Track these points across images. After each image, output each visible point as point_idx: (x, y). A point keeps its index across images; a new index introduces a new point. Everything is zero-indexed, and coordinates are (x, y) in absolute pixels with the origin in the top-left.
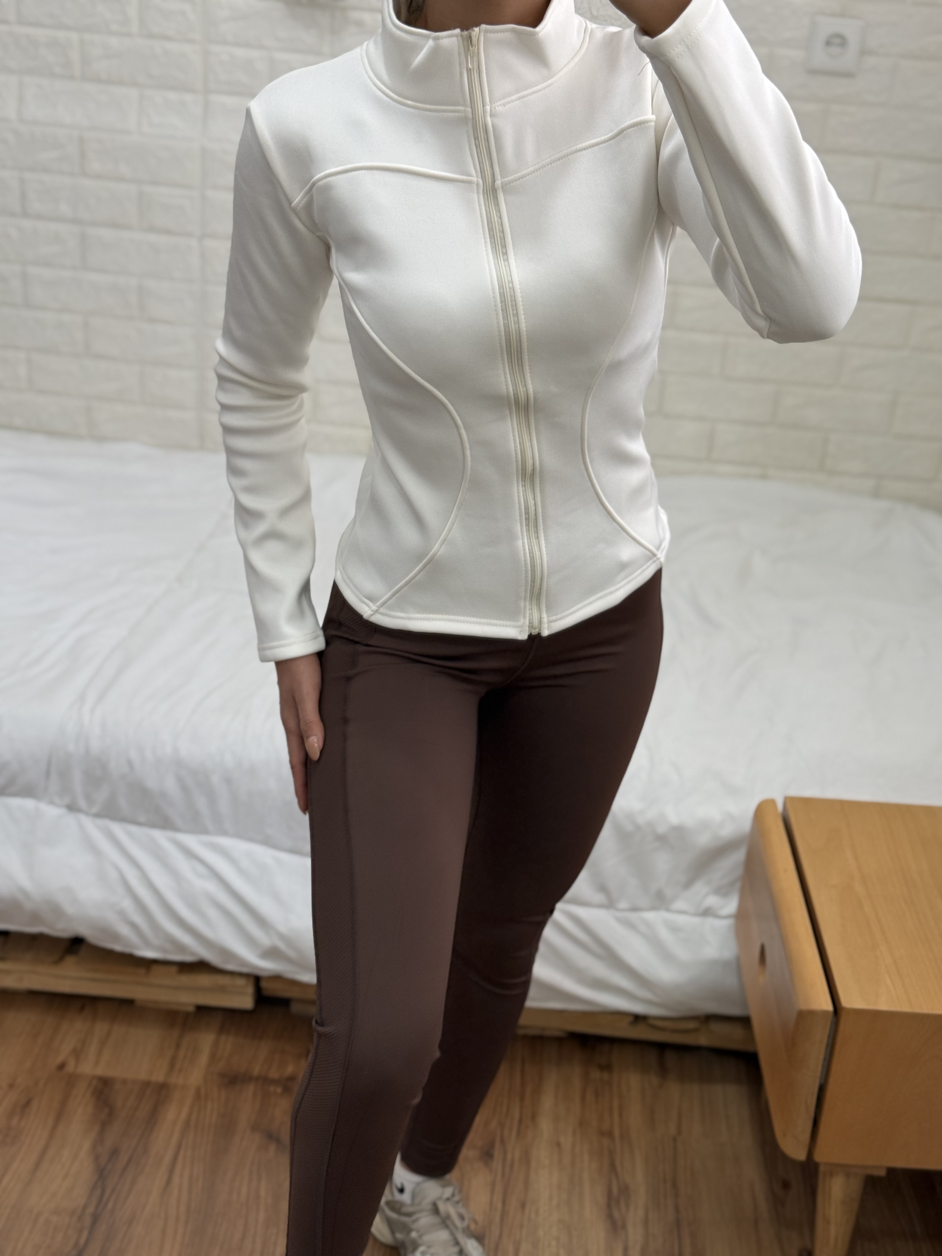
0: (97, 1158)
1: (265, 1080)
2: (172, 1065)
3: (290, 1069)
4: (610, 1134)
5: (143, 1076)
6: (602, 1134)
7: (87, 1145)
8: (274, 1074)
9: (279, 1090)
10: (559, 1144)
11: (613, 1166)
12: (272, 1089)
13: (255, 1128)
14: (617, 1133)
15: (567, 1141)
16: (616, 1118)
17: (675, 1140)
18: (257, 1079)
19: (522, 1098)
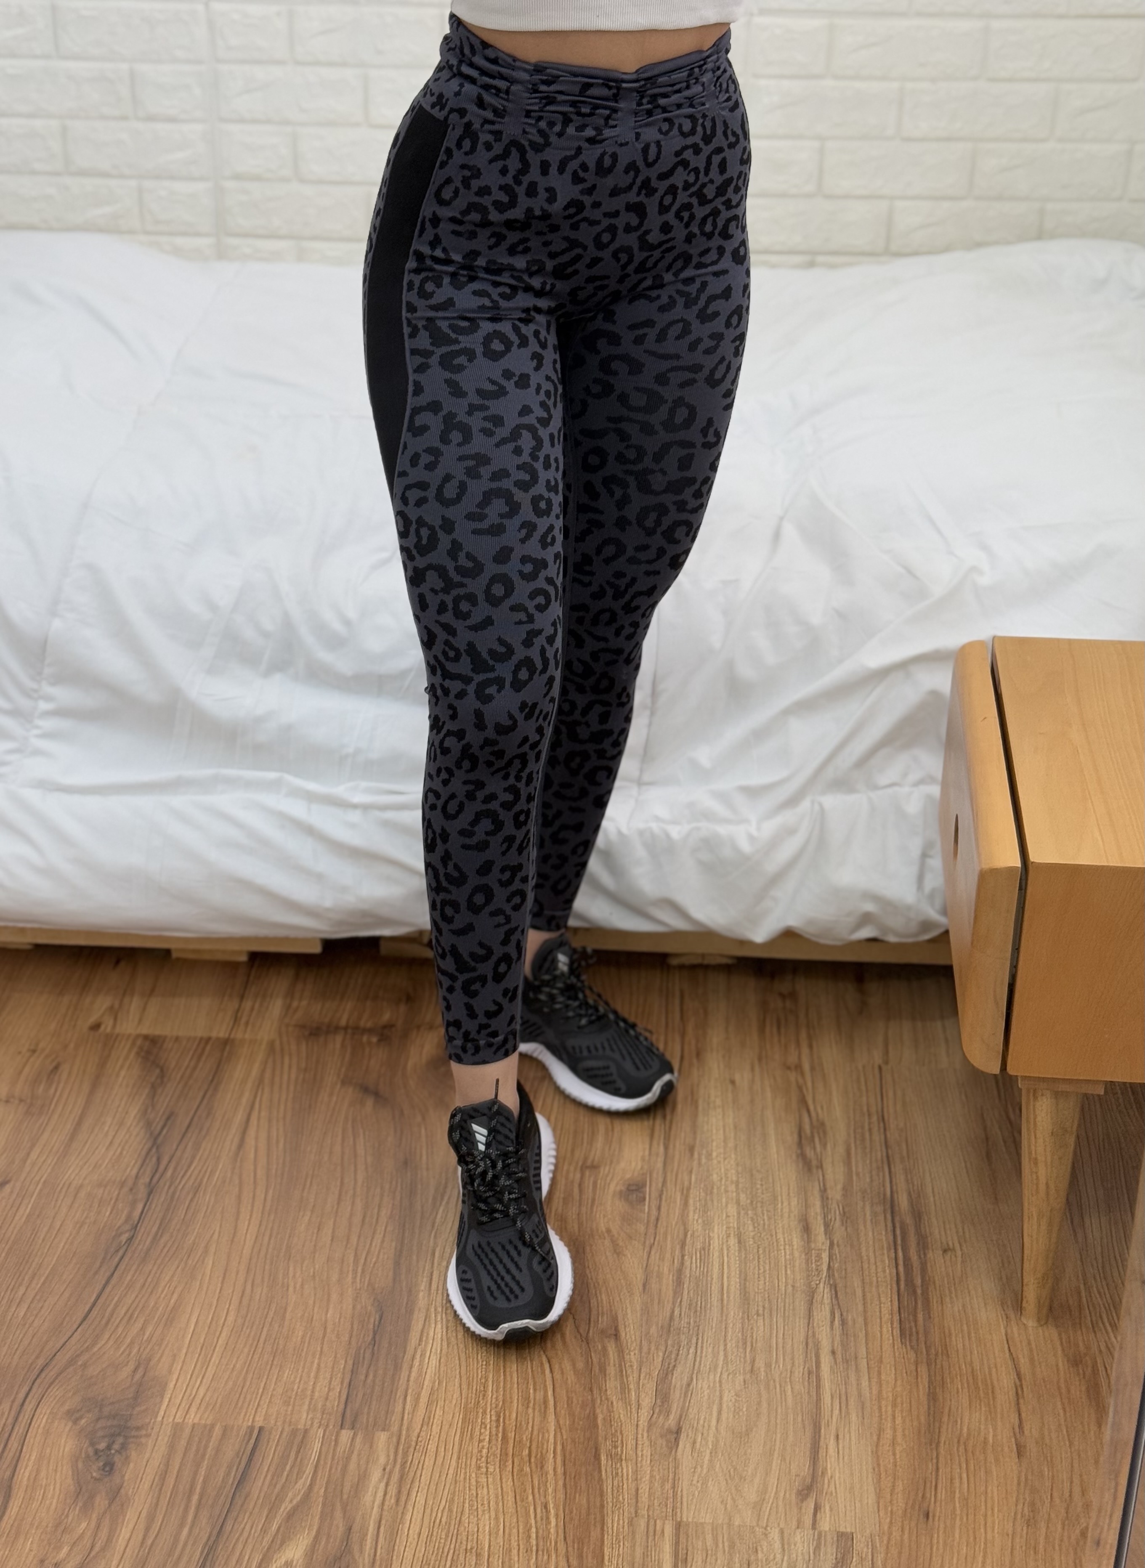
0: (149, 1124)
1: (355, 1030)
2: (236, 1019)
3: (386, 1017)
4: (798, 1067)
5: (200, 1033)
6: (789, 1068)
7: (134, 1111)
8: (366, 1022)
9: (374, 1039)
10: (733, 1082)
11: (803, 1101)
12: (365, 1038)
13: (345, 1082)
14: (806, 1066)
15: (743, 1078)
16: (805, 1051)
17: (880, 1068)
18: (346, 1028)
19: (683, 1035)
